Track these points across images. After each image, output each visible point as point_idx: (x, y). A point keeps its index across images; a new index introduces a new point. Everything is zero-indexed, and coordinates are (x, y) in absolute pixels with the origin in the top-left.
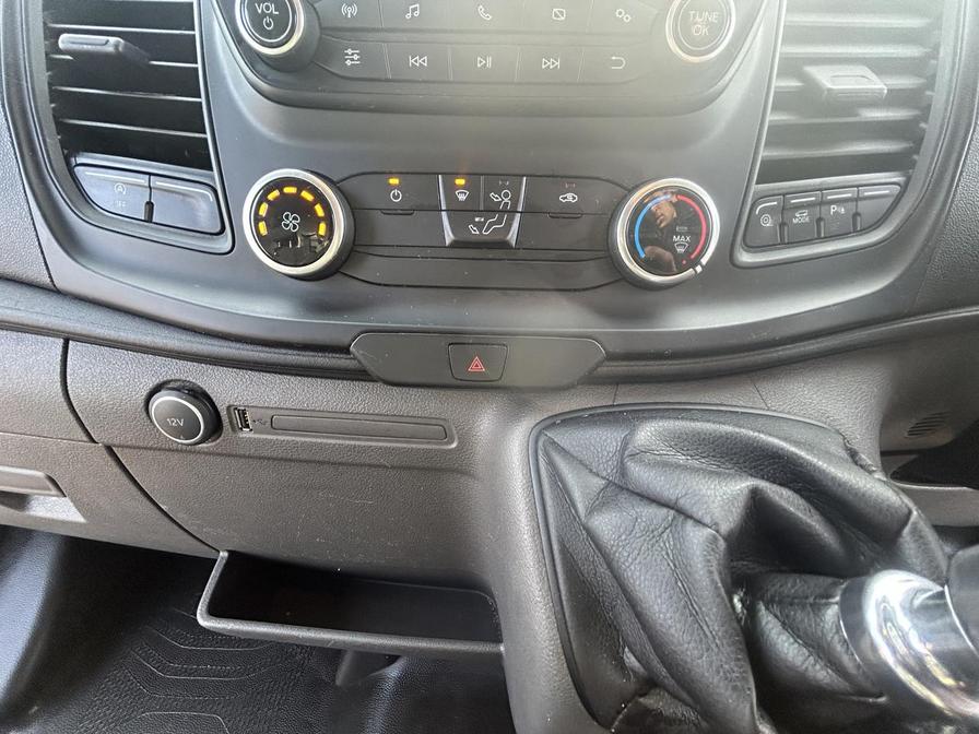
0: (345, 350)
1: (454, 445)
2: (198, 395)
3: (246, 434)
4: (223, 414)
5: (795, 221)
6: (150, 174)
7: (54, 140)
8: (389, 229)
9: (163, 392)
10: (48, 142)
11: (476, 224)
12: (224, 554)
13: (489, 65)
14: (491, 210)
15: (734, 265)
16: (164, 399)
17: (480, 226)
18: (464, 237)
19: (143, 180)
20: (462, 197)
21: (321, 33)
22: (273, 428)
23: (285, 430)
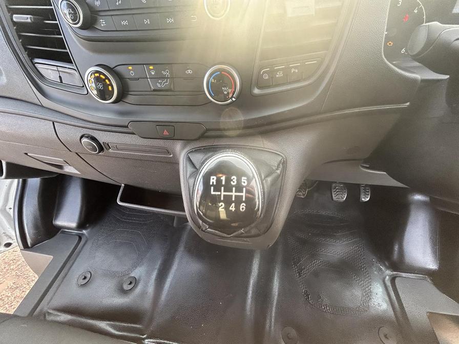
0: (127, 127)
1: (172, 156)
2: (93, 139)
3: (110, 150)
4: (102, 144)
5: (277, 76)
6: (57, 66)
7: (25, 55)
8: (133, 85)
9: (84, 138)
10: (24, 56)
11: (159, 83)
12: (123, 185)
13: (149, 23)
14: (163, 78)
15: (252, 95)
16: (84, 140)
17: (161, 84)
18: (156, 88)
19: (55, 68)
20: (153, 73)
21: (91, 13)
22: (118, 149)
23: (121, 150)
